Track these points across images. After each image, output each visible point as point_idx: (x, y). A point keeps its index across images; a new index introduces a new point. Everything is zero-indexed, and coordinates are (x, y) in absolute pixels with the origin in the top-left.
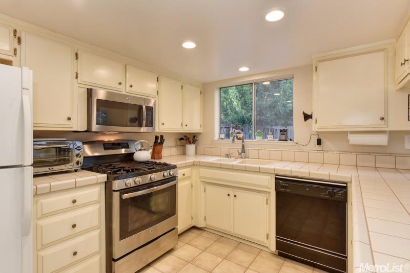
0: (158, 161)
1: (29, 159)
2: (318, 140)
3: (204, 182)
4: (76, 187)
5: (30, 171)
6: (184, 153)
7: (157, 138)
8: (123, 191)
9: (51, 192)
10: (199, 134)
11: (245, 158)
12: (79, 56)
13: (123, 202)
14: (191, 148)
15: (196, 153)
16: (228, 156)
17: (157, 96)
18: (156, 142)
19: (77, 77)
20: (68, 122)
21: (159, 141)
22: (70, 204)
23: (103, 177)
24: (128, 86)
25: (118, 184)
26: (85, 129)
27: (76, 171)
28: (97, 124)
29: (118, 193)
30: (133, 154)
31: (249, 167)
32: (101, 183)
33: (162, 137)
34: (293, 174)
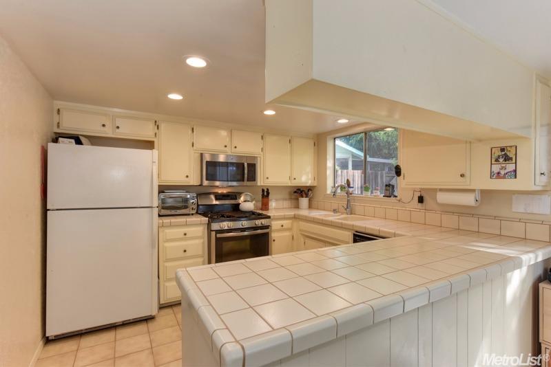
0: (264, 212)
1: (156, 203)
2: (419, 197)
3: (304, 235)
4: (186, 225)
5: (156, 211)
6: (297, 207)
7: (263, 191)
8: (218, 232)
9: (171, 226)
10: (314, 187)
11: (351, 214)
12: (195, 130)
13: (217, 239)
14: (304, 201)
15: (310, 207)
16: (335, 211)
17: (261, 153)
18: (263, 195)
19: (193, 146)
20: (187, 179)
21: (266, 194)
22: (182, 236)
23: (205, 220)
24: (233, 147)
25: (215, 226)
26: (199, 184)
27: (192, 214)
28: (207, 179)
29: (214, 232)
30: (239, 204)
31: (345, 224)
32: (203, 224)
33: (268, 189)
34: (367, 231)
